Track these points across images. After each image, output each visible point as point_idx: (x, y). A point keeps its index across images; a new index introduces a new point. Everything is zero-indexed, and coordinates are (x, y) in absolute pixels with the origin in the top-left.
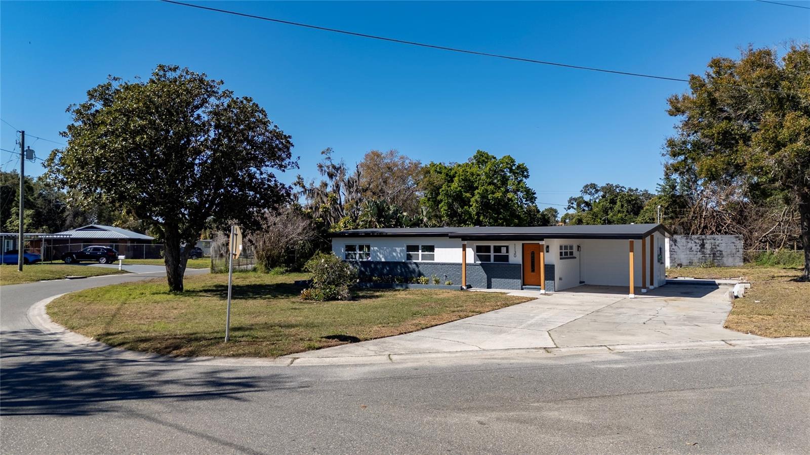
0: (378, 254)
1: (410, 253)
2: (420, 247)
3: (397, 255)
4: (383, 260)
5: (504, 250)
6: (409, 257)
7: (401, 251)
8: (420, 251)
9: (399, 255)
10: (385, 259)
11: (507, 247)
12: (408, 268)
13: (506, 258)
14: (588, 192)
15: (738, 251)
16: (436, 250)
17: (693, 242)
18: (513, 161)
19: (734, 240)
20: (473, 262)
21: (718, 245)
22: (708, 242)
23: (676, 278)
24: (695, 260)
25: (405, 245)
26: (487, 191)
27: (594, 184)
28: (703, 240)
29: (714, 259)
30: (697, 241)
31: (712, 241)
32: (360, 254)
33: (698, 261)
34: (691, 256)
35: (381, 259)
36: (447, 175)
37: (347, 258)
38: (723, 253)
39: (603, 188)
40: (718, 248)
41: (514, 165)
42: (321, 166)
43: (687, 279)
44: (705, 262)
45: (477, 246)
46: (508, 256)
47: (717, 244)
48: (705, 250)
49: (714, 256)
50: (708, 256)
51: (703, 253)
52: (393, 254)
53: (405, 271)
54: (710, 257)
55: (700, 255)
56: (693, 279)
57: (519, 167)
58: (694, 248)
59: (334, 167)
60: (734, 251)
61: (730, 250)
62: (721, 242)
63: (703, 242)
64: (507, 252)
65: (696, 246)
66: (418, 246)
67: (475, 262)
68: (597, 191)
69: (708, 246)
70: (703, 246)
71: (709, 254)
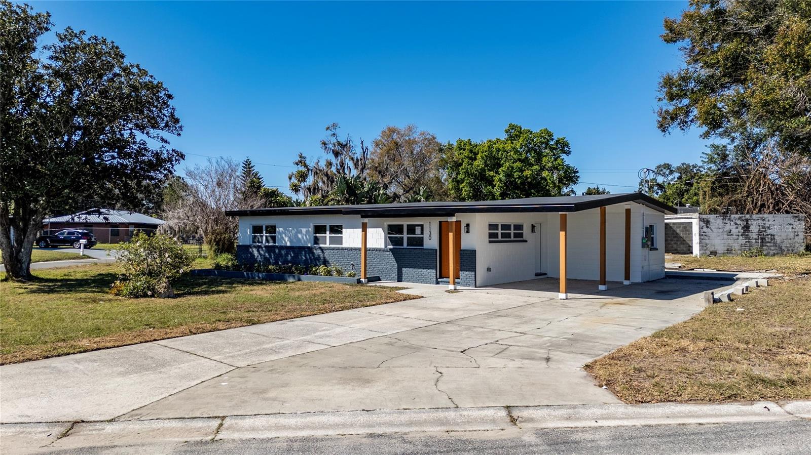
0: (284, 236)
1: (318, 235)
2: (328, 228)
3: (303, 238)
4: (288, 244)
5: (418, 230)
6: (316, 241)
7: (307, 232)
8: (328, 232)
9: (305, 238)
10: (290, 242)
11: (422, 226)
12: (313, 253)
13: (420, 242)
14: (661, 173)
15: (798, 235)
16: (344, 230)
17: (732, 223)
18: (550, 135)
19: (792, 221)
20: (383, 246)
21: (769, 228)
22: (755, 223)
23: (693, 269)
24: (736, 246)
25: (312, 225)
26: (512, 168)
27: (668, 164)
28: (747, 220)
29: (762, 246)
30: (739, 222)
31: (761, 222)
32: (266, 236)
33: (740, 248)
34: (730, 241)
35: (286, 243)
36: (471, 151)
37: (254, 242)
38: (776, 237)
39: (679, 168)
40: (769, 231)
41: (552, 139)
42: (324, 144)
43: (707, 271)
44: (750, 250)
45: (389, 226)
46: (423, 237)
47: (767, 225)
48: (750, 234)
49: (762, 242)
50: (754, 241)
51: (747, 237)
52: (298, 236)
53: (310, 257)
54: (756, 242)
55: (742, 240)
56: (715, 271)
57: (558, 142)
58: (734, 231)
59: (340, 144)
60: (792, 235)
61: (785, 234)
62: (773, 223)
63: (747, 223)
64: (422, 233)
65: (737, 228)
66: (326, 226)
67: (386, 247)
68: (671, 172)
69: (754, 228)
70: (746, 228)
71: (756, 239)
